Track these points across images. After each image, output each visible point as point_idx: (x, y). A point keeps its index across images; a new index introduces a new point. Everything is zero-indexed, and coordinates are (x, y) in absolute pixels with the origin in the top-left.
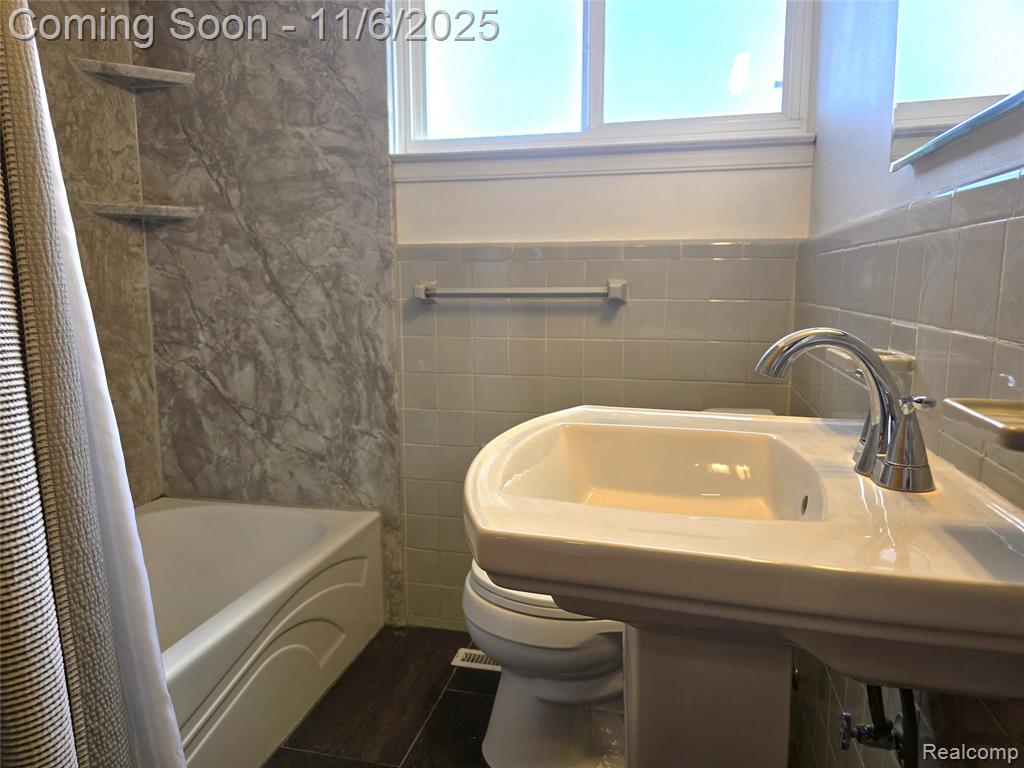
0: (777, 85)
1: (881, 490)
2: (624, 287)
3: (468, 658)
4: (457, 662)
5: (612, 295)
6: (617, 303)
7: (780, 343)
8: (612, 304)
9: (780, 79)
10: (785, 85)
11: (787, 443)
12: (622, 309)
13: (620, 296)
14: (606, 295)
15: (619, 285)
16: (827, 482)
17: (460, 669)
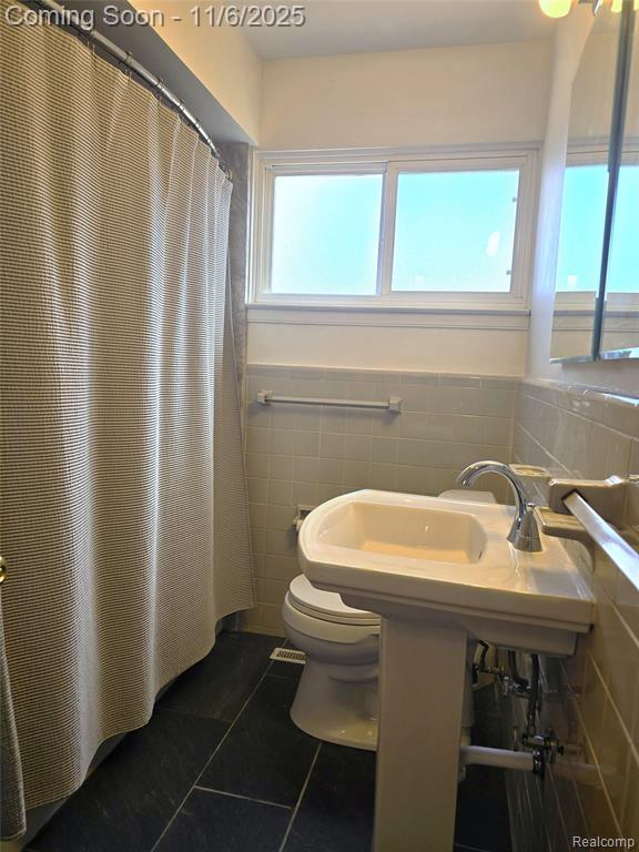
0: (508, 273)
1: (516, 550)
2: (400, 403)
3: (280, 654)
4: (274, 656)
5: (391, 408)
6: (395, 413)
7: (472, 466)
8: (391, 414)
9: (510, 268)
10: (513, 273)
11: (478, 519)
12: (398, 418)
13: (396, 409)
14: (387, 408)
15: (396, 402)
16: (490, 544)
17: (276, 661)
